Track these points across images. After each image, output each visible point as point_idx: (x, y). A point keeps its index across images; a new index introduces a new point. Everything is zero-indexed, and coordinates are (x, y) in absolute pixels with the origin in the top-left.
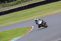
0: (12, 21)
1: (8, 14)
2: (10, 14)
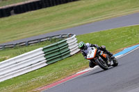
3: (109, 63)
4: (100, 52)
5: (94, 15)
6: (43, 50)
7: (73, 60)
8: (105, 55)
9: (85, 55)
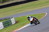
0: (29, 9)
1: (27, 3)
2: (28, 3)
3: (37, 22)
4: (34, 19)
5: (20, 11)
6: (2, 23)
7: (13, 26)
8: (36, 20)
9: (29, 20)
